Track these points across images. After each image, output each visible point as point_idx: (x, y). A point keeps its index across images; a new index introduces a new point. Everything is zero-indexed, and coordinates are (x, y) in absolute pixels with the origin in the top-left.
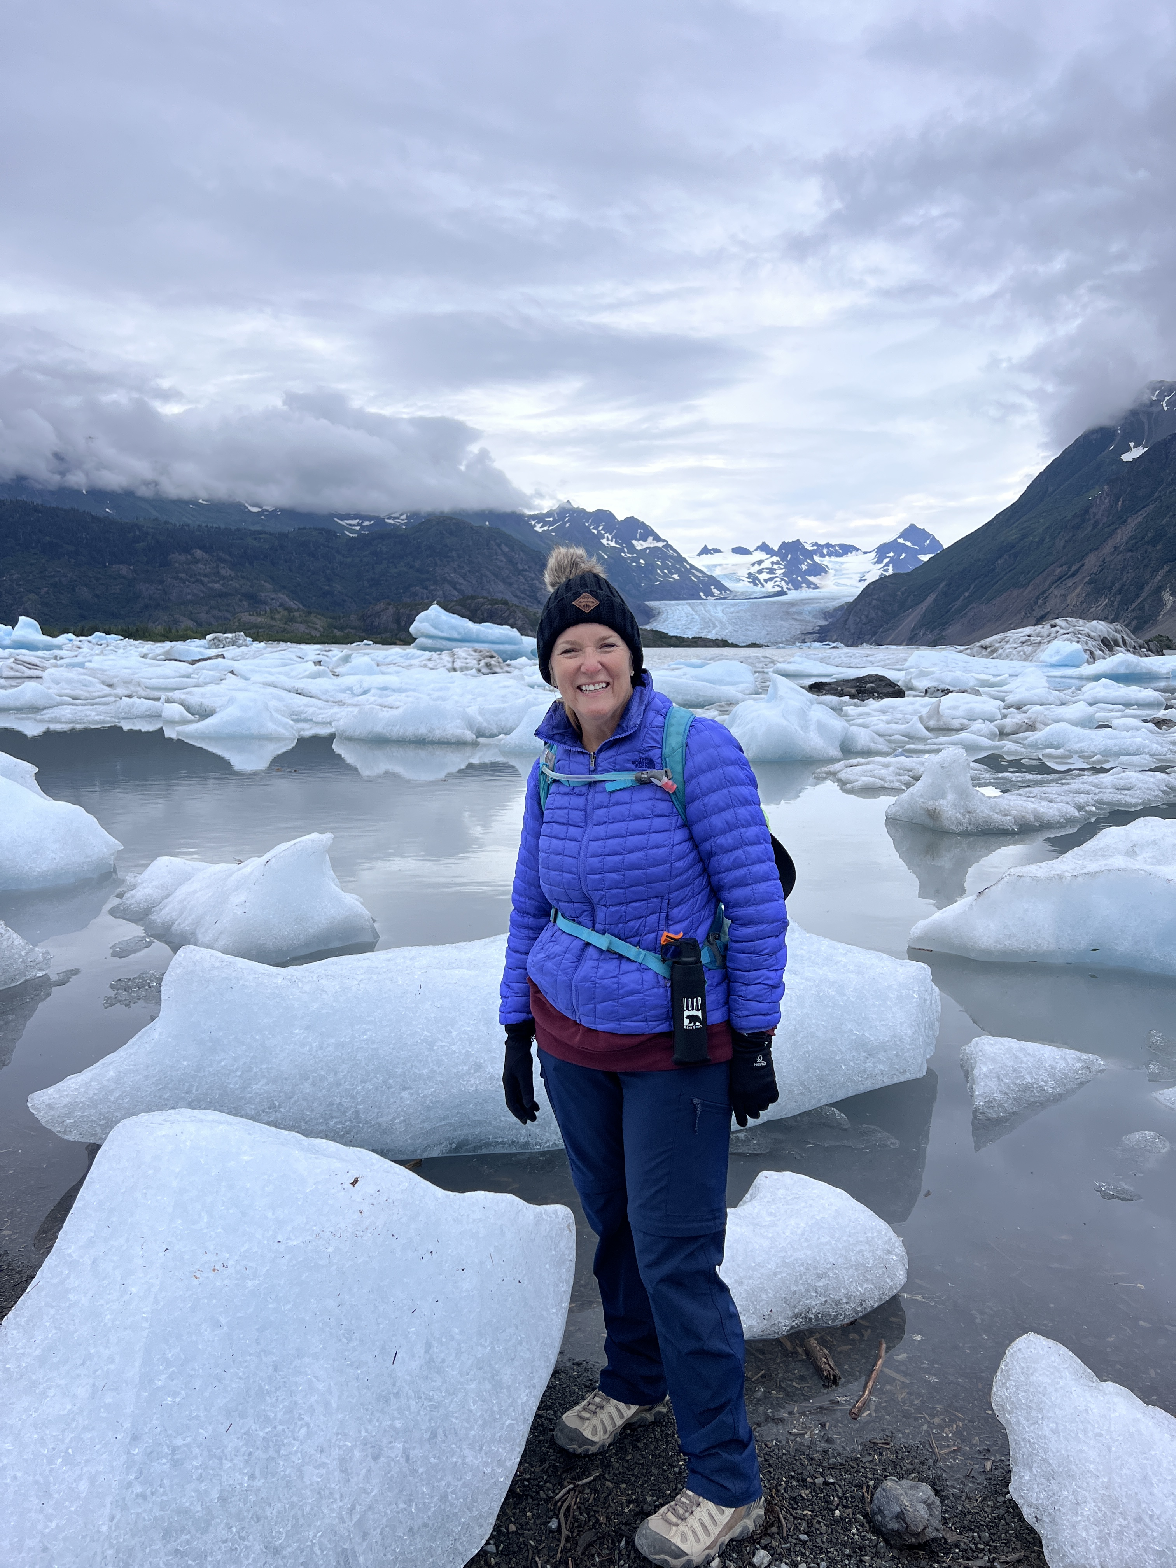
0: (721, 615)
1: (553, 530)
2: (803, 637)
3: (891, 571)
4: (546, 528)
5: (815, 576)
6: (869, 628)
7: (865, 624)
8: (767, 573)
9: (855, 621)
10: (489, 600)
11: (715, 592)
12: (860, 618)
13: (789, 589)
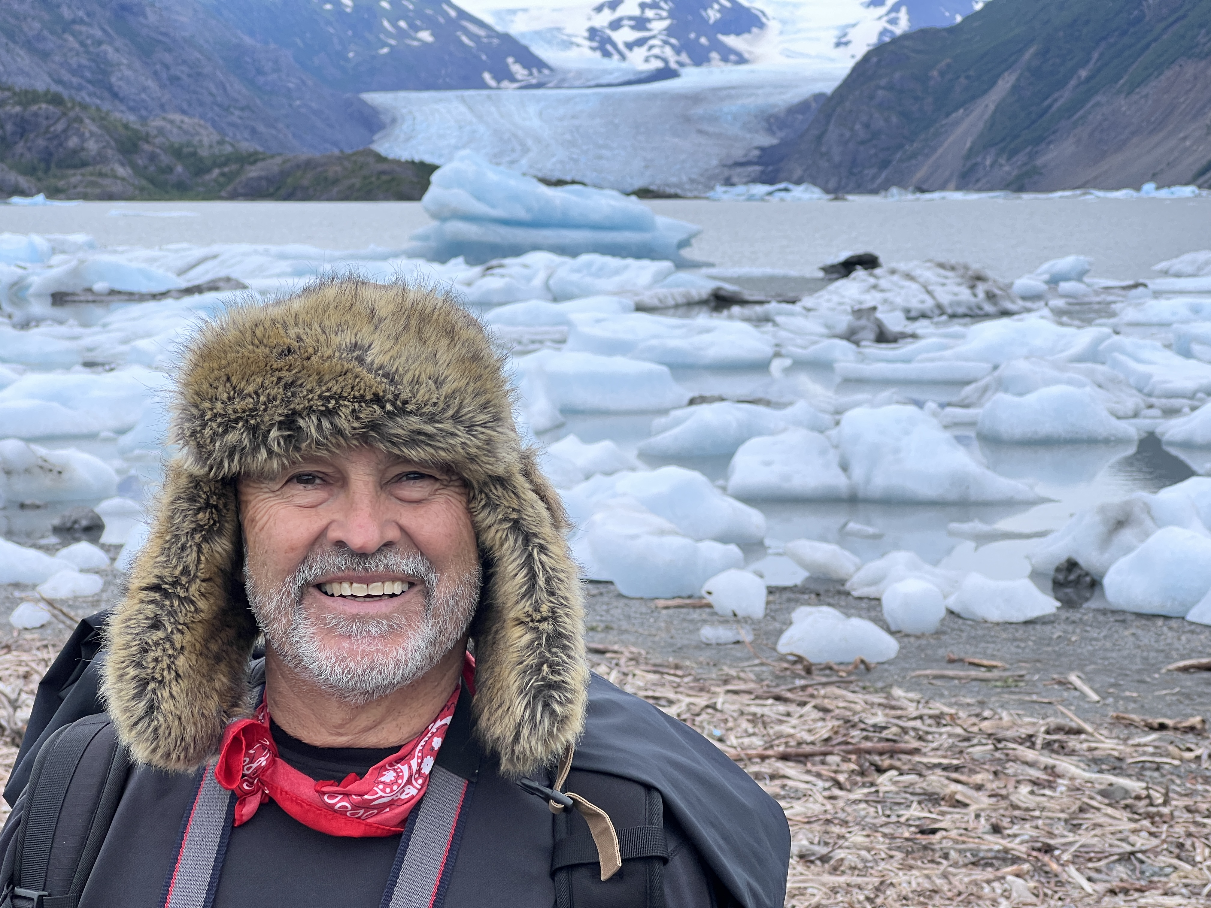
0: (536, 123)
2: (727, 172)
3: (903, 25)
5: (738, 34)
6: (872, 152)
7: (863, 143)
8: (633, 28)
9: (842, 135)
10: (15, 94)
11: (518, 70)
12: (852, 129)
13: (682, 64)
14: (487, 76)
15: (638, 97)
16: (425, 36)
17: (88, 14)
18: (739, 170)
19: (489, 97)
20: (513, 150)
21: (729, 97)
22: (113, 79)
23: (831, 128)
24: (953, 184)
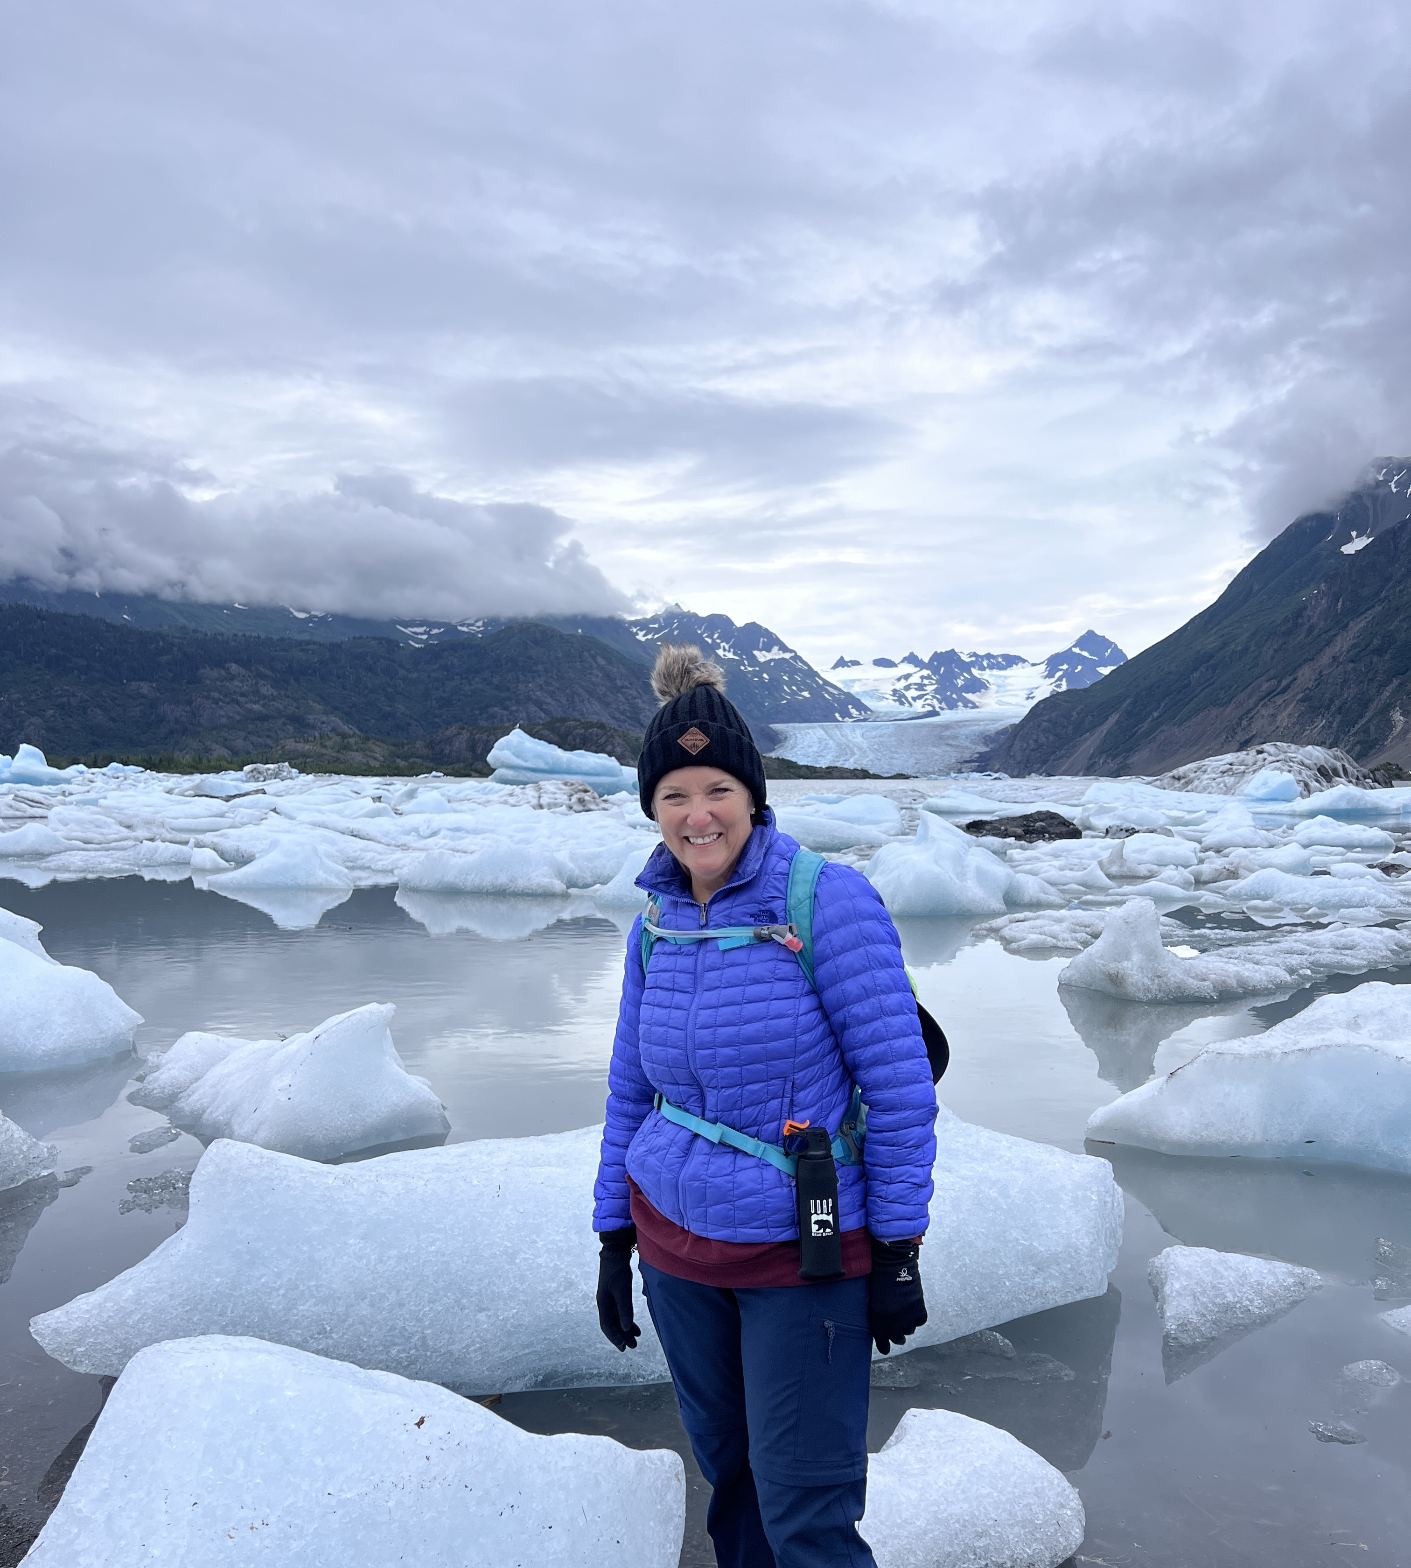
0: (859, 740)
1: (658, 639)
3: (1064, 688)
4: (650, 637)
5: (973, 693)
6: (1038, 755)
7: (1033, 750)
8: (916, 689)
9: (1022, 746)
10: (581, 723)
11: (854, 712)
12: (1027, 743)
13: (942, 709)
14: (837, 715)
15: (915, 726)
16: (806, 694)
17: (630, 684)
18: (966, 765)
19: (836, 726)
20: (846, 754)
21: (965, 726)
22: (641, 717)
23: (1016, 742)
24: (1081, 773)
